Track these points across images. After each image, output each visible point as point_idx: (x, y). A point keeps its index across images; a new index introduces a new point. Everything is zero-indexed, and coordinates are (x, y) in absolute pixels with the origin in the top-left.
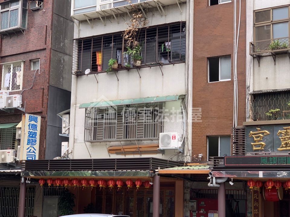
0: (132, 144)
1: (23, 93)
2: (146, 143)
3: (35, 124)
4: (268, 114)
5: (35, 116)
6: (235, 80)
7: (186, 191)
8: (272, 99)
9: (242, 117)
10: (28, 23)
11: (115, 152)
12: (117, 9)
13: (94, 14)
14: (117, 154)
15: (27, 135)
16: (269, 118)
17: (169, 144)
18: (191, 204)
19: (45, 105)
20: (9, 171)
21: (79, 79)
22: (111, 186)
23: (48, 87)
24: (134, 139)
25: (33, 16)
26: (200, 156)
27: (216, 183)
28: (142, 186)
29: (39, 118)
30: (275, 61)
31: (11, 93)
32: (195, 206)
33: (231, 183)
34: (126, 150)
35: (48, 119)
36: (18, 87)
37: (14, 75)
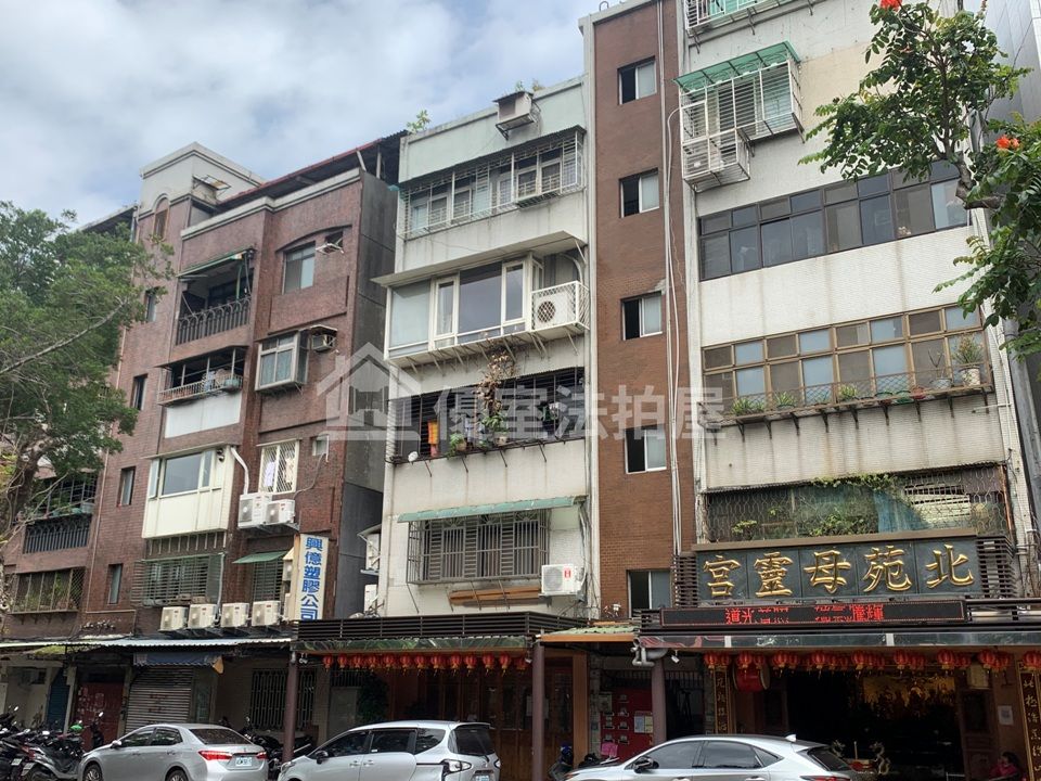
0: (494, 587)
1: (296, 497)
2: (518, 584)
3: (318, 552)
4: (736, 530)
5: (318, 538)
6: (673, 468)
7: (592, 675)
8: (742, 503)
9: (689, 536)
10: (309, 374)
11: (462, 601)
12: (465, 347)
13: (424, 355)
14: (466, 605)
15: (303, 573)
16: (738, 537)
17: (559, 585)
18: (602, 699)
19: (336, 518)
20: (269, 641)
21: (397, 471)
22: (455, 666)
23: (343, 485)
24: (496, 577)
25: (318, 361)
26: (616, 607)
27: (648, 659)
28: (512, 665)
29: (325, 542)
30: (743, 435)
31: (275, 498)
32: (610, 704)
33: (676, 660)
34: (482, 598)
35: (341, 543)
36: (289, 486)
37: (283, 466)
